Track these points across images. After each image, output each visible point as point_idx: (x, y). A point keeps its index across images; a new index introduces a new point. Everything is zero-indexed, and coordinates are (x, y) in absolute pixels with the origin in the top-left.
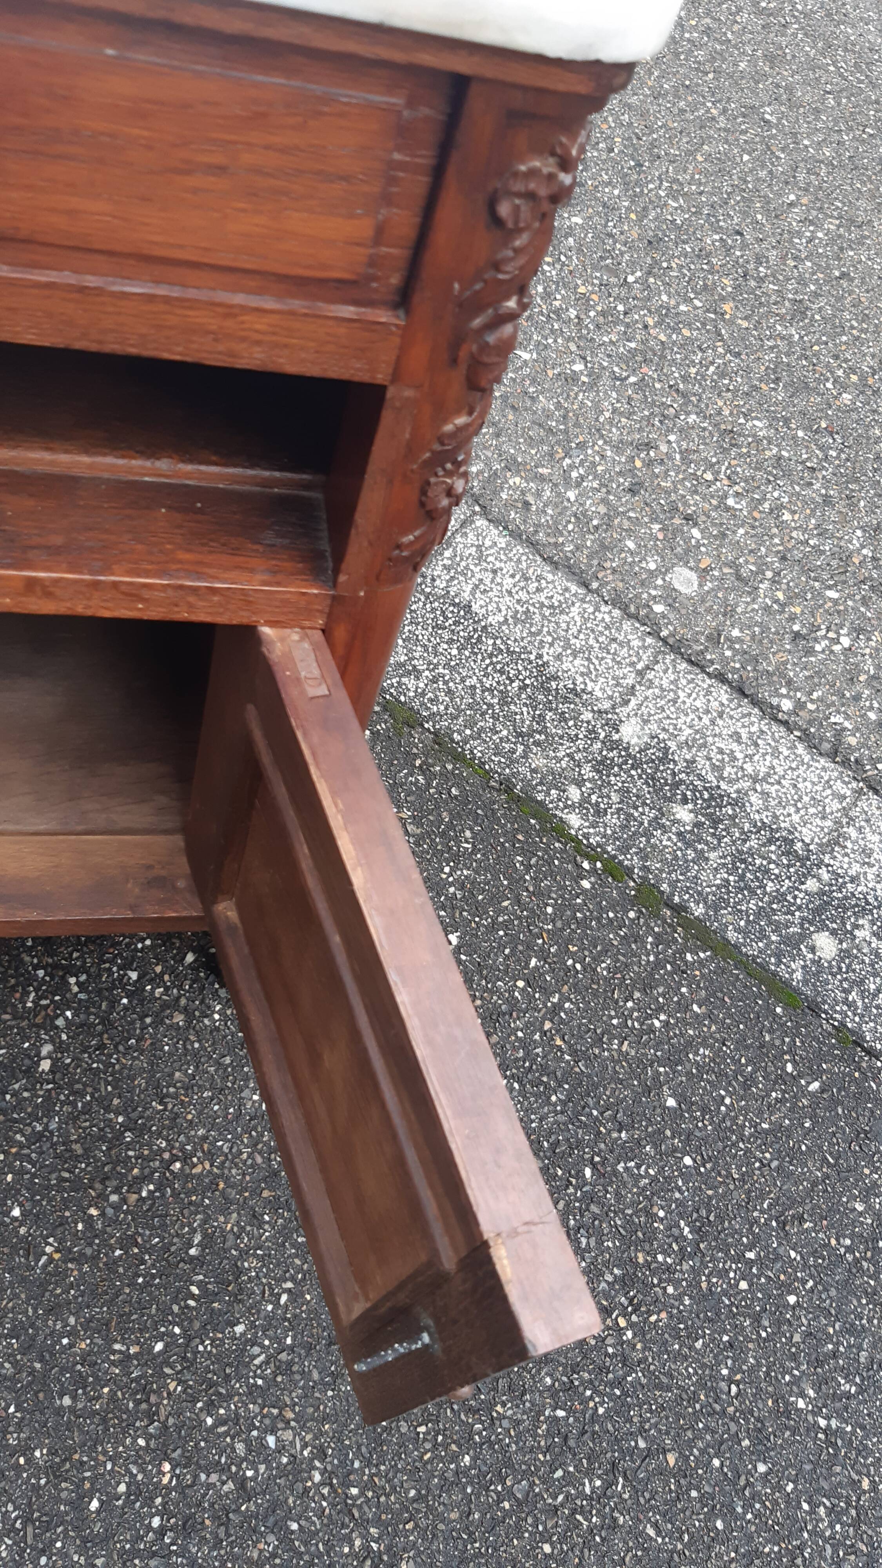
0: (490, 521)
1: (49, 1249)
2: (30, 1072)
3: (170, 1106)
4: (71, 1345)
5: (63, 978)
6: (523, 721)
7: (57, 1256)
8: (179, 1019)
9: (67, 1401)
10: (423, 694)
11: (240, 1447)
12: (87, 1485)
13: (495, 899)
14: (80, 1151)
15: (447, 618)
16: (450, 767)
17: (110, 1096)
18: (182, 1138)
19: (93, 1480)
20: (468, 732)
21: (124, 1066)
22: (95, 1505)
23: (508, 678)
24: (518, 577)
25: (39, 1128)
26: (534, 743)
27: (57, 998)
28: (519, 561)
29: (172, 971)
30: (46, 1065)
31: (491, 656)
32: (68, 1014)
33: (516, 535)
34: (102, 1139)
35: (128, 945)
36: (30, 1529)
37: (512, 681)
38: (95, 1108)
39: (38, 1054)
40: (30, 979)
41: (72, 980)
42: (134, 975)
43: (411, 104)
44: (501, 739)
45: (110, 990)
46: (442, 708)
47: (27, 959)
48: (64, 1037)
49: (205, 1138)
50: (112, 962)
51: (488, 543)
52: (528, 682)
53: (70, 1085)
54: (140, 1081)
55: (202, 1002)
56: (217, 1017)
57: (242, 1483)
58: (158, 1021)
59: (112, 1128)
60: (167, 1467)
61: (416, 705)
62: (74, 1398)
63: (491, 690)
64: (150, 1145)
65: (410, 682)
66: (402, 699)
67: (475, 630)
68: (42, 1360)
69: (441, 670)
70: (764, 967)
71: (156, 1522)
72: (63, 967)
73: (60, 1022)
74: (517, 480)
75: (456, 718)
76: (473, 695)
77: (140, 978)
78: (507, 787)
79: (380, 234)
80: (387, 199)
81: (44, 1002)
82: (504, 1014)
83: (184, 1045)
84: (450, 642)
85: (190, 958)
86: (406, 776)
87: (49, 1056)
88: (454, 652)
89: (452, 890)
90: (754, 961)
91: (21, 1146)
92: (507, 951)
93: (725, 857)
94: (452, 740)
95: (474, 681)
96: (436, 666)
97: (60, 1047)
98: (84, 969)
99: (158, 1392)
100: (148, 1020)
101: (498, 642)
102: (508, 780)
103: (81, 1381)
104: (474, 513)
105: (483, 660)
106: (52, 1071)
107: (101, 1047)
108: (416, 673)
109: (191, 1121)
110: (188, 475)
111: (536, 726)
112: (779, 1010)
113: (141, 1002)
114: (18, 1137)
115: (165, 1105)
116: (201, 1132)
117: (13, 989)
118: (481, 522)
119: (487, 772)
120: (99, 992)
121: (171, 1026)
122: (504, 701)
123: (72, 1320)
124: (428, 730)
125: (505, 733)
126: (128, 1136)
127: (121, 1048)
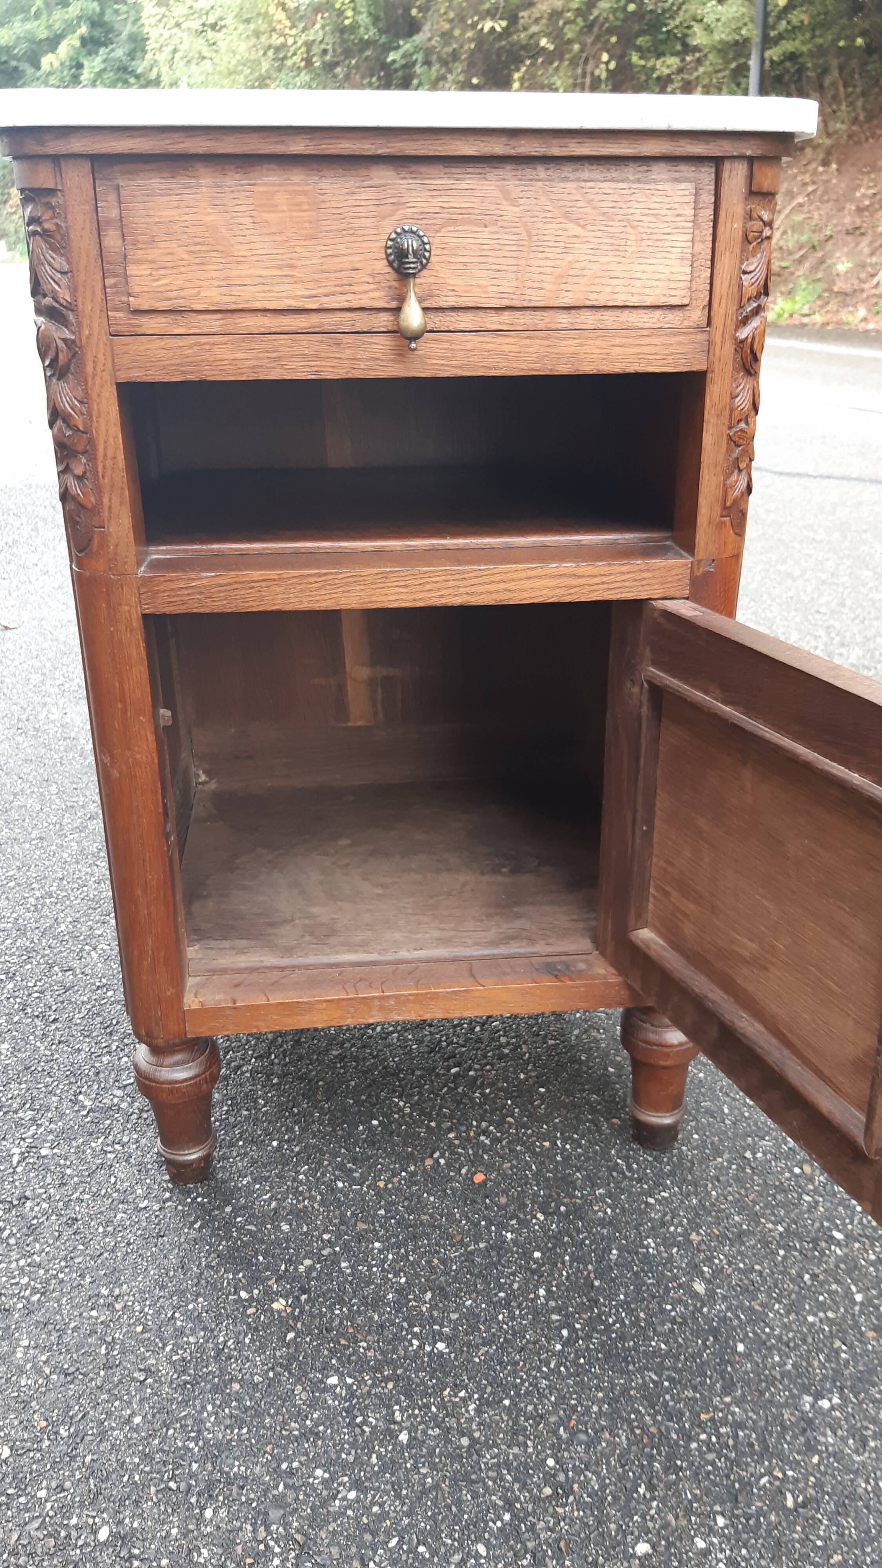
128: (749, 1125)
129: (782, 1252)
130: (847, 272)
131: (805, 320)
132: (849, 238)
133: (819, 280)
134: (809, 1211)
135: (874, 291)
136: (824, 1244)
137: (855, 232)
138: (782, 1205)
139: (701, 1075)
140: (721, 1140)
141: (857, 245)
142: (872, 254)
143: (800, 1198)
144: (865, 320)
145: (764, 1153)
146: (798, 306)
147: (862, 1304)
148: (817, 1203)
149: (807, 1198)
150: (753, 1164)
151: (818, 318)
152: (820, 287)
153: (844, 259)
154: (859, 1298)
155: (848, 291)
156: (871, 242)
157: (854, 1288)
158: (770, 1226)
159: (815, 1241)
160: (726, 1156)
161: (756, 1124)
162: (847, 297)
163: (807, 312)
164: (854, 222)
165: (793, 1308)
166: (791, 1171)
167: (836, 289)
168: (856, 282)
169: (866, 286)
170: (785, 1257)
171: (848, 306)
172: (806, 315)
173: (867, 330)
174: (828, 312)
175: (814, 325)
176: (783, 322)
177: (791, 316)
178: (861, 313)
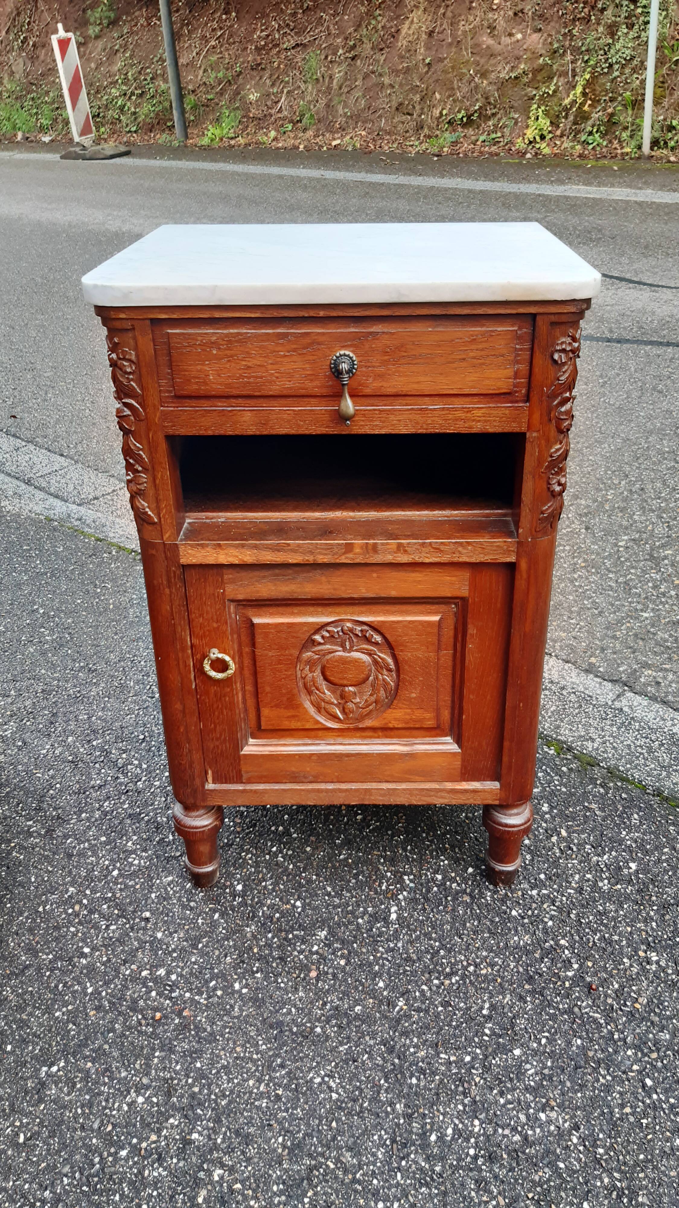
0: (635, 693)
1: (400, 1004)
2: (386, 920)
3: (465, 940)
4: (415, 1053)
5: (401, 877)
6: (664, 760)
7: (405, 1007)
8: (467, 899)
9: (414, 1081)
10: (597, 749)
11: (523, 1118)
12: (428, 1127)
13: (658, 848)
14: (415, 958)
15: (608, 715)
16: (619, 784)
17: (430, 933)
18: (473, 955)
19: (431, 1125)
20: (628, 766)
21: (437, 919)
22: (433, 1138)
23: (651, 740)
24: (658, 719)
25: (392, 945)
26: (673, 770)
27: (398, 886)
28: (658, 711)
29: (461, 876)
30: (394, 916)
31: (638, 730)
32: (405, 893)
33: (654, 699)
34: (428, 952)
35: (436, 863)
36: (395, 1146)
37: (654, 742)
38: (422, 937)
39: (389, 911)
40: (383, 877)
41: (406, 877)
42: (439, 877)
43: (520, 328)
44: (651, 769)
45: (427, 883)
46: (610, 755)
47: (381, 867)
48: (403, 904)
49: (486, 957)
50: (428, 870)
51: (635, 704)
52: (664, 742)
53: (408, 927)
54: (447, 927)
55: (480, 891)
56: (488, 898)
57: (526, 1138)
58: (455, 899)
59: (433, 949)
60: (476, 1122)
61: (594, 754)
62: (419, 1079)
63: (641, 746)
64: (455, 957)
65: (589, 744)
66: (585, 751)
67: (627, 719)
68: (399, 1058)
69: (607, 738)
71: (472, 1152)
72: (400, 872)
73: (401, 897)
74: (650, 672)
75: (620, 759)
76: (629, 749)
77: (443, 879)
78: (658, 793)
79: (516, 375)
80: (518, 362)
81: (391, 887)
82: (673, 905)
83: (471, 911)
84: (612, 725)
85: (470, 870)
86: (592, 789)
87: (396, 912)
88: (615, 729)
89: (629, 842)
91: (382, 954)
92: (670, 873)
94: (619, 771)
95: (629, 742)
96: (604, 736)
97: (400, 908)
98: (412, 873)
99: (469, 1082)
100: (449, 898)
101: (642, 724)
102: (658, 789)
103: (422, 1071)
104: (625, 690)
105: (634, 732)
106: (398, 919)
107: (424, 909)
108: (593, 741)
109: (478, 948)
110: (456, 516)
111: (672, 762)
113: (445, 890)
114: (381, 949)
115: (462, 939)
116: (485, 953)
117: (375, 881)
118: (630, 695)
119: (645, 786)
120: (422, 885)
121: (462, 902)
122: (650, 750)
123: (415, 1040)
124: (603, 767)
125: (653, 766)
126: (442, 952)
127: (435, 910)
128: (46, 886)
129: (48, 973)
130: (257, 101)
131: (233, 142)
132: (255, 73)
133: (237, 108)
134: (72, 938)
135: (279, 115)
136: (76, 959)
137: (257, 67)
138: (56, 939)
139: (22, 857)
140: (25, 903)
141: (261, 78)
142: (273, 85)
143: (68, 930)
144: (275, 139)
145: (52, 905)
146: (225, 132)
147: (92, 993)
148: (78, 931)
149: (72, 929)
150: (43, 915)
151: (241, 141)
152: (239, 114)
153: (253, 90)
154: (90, 990)
155: (259, 116)
156: (271, 76)
157: (88, 985)
158: (45, 957)
159: (70, 959)
160: (26, 914)
161: (50, 884)
162: (261, 122)
163: (233, 135)
164: (255, 60)
165: (49, 1010)
166: (66, 913)
167: (251, 115)
168: (265, 108)
169: (272, 111)
170: (49, 977)
171: (263, 128)
172: (232, 138)
173: (278, 148)
174: (248, 134)
175: (239, 146)
176: (216, 145)
177: (221, 139)
178: (273, 134)
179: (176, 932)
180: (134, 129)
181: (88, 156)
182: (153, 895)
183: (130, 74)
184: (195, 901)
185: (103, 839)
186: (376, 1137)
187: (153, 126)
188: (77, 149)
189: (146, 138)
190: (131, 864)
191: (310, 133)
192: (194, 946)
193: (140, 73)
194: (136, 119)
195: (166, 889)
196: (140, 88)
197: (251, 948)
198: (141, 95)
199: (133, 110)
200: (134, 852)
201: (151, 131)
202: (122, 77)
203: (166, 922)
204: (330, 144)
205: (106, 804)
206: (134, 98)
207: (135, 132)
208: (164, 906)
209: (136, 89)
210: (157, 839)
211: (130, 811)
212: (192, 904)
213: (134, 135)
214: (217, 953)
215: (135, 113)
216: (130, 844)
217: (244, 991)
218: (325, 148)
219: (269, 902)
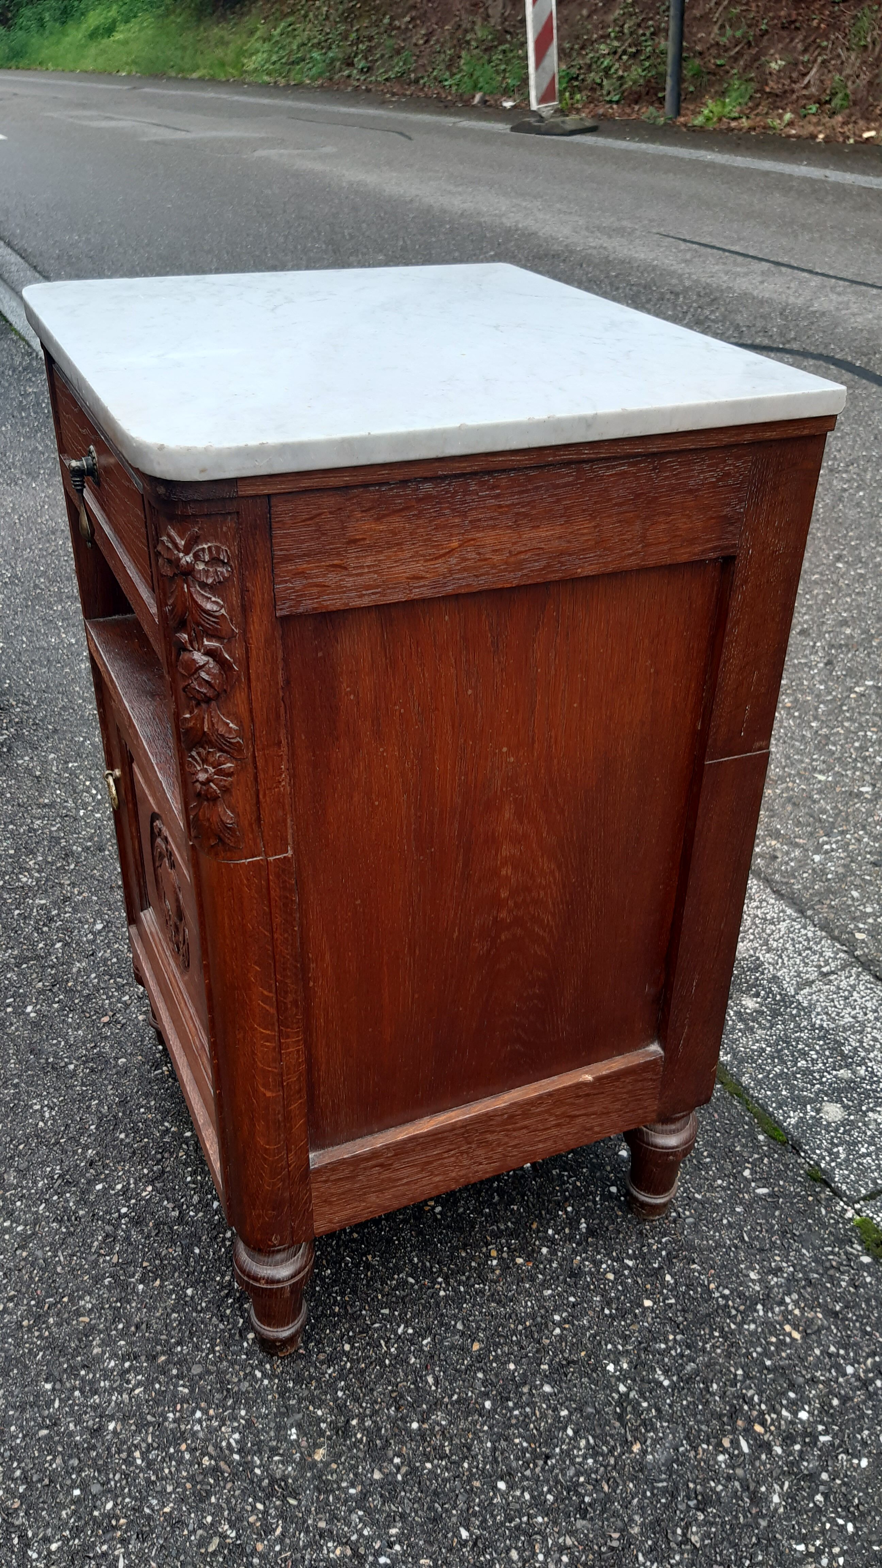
1: (165, 1068)
9: (122, 1136)
11: (196, 1198)
12: (103, 1176)
19: (107, 1176)
22: (99, 1187)
36: (60, 1181)
60: (150, 1188)
62: (127, 1136)
70: (764, 1108)
71: (124, 1210)
90: (757, 1101)
93: (771, 1036)
99: (171, 1154)
103: (136, 1131)
112: (761, 1137)
123: (153, 1103)
130: (779, 71)
131: (733, 124)
132: (784, 33)
133: (751, 79)
135: (805, 92)
137: (790, 26)
141: (792, 40)
142: (805, 51)
144: (791, 124)
146: (727, 109)
151: (745, 123)
152: (753, 85)
153: (777, 56)
155: (778, 92)
156: (806, 37)
162: (777, 100)
163: (736, 115)
164: (789, 15)
167: (768, 90)
168: (787, 82)
169: (796, 87)
171: (778, 108)
172: (734, 119)
173: (789, 136)
174: (757, 115)
175: (740, 129)
176: (710, 127)
177: (720, 119)
178: (788, 116)
179: (12, 948)
180: (616, 98)
181: (543, 130)
182: (17, 912)
183: (626, 26)
184: (50, 928)
185: (12, 852)
186: (48, 1169)
187: (640, 97)
188: (532, 120)
189: (628, 110)
190: (19, 880)
191: (839, 118)
192: (18, 965)
193: (639, 25)
194: (621, 85)
195: (32, 910)
196: (636, 46)
197: (68, 981)
198: (634, 56)
199: (620, 73)
200: (28, 870)
201: (636, 103)
202: (617, 29)
203: (10, 937)
204: (861, 136)
205: (38, 822)
206: (625, 57)
207: (617, 102)
208: (18, 925)
209: (630, 46)
210: (59, 865)
211: (55, 834)
212: (45, 929)
213: (615, 106)
214: (35, 975)
215: (622, 77)
216: (31, 863)
217: (33, 1015)
218: (852, 141)
219: (116, 946)
